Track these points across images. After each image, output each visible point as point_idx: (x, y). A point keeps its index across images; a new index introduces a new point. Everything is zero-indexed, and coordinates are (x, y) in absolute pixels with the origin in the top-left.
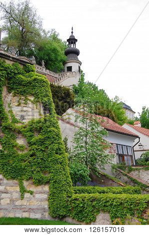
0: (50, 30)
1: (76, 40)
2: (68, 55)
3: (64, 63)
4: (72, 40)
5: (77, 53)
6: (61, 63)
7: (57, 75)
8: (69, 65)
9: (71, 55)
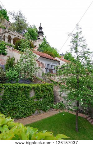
0: (33, 25)
1: (42, 28)
2: (39, 34)
3: (37, 37)
4: (40, 28)
5: (42, 33)
6: (36, 37)
7: (34, 41)
8: (39, 37)
9: (40, 33)
